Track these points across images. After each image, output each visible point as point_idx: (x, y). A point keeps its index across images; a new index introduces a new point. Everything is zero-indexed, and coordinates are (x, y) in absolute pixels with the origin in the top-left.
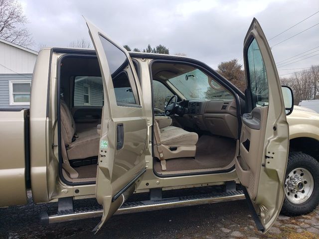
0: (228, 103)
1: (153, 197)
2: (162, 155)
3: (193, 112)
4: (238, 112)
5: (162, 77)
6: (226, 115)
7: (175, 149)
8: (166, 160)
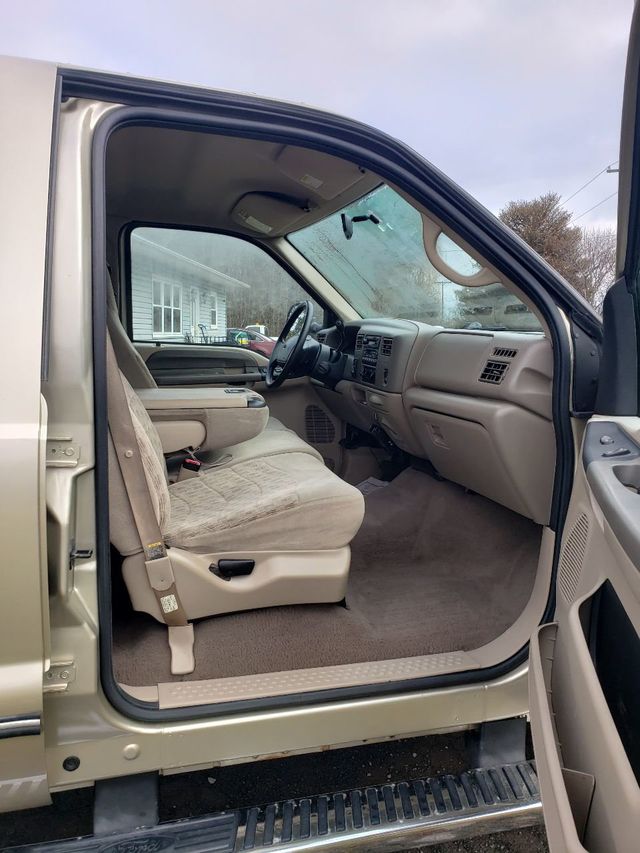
0: (513, 354)
1: (111, 818)
2: (170, 604)
3: (369, 376)
4: (557, 400)
5: (254, 223)
6: (502, 410)
7: (244, 569)
8: (197, 623)
